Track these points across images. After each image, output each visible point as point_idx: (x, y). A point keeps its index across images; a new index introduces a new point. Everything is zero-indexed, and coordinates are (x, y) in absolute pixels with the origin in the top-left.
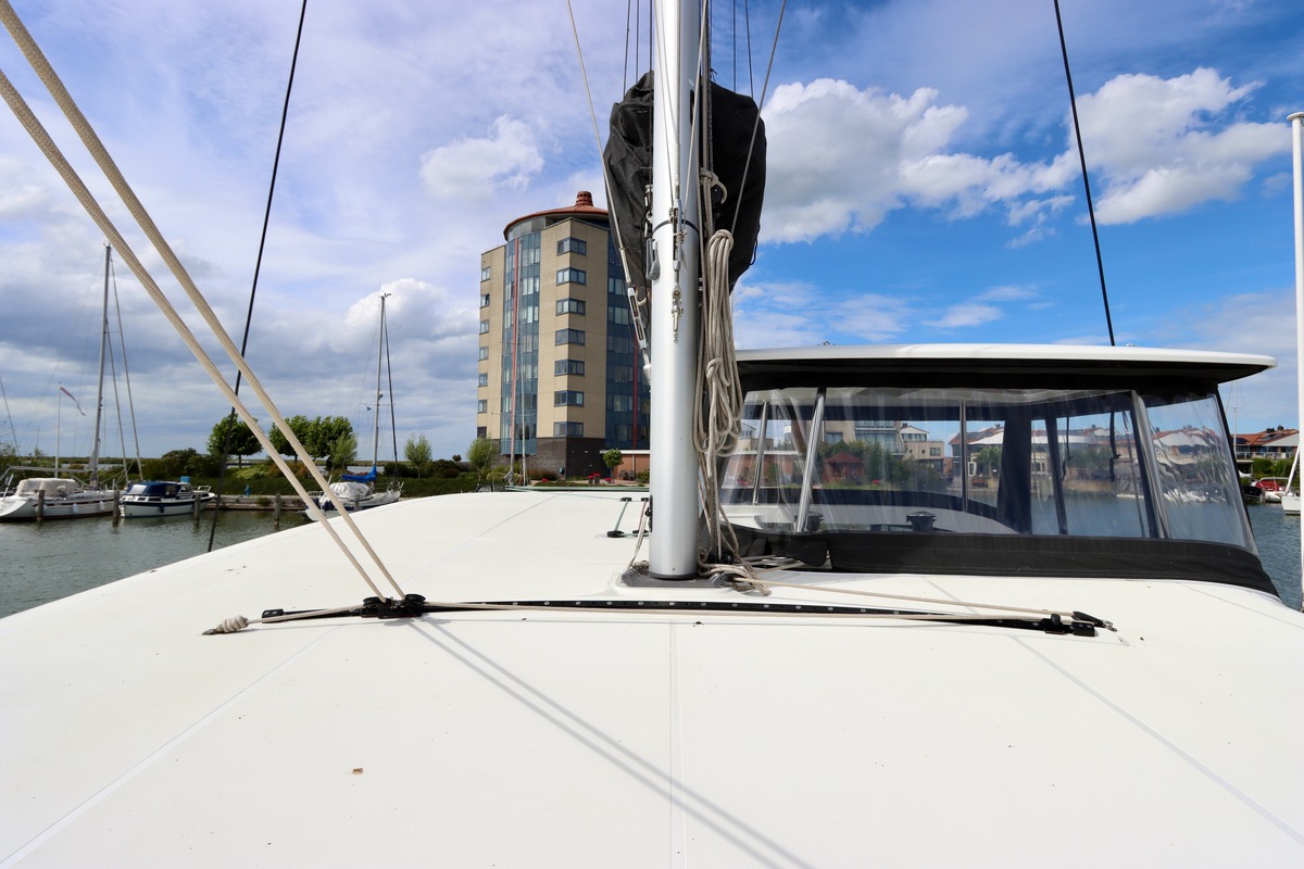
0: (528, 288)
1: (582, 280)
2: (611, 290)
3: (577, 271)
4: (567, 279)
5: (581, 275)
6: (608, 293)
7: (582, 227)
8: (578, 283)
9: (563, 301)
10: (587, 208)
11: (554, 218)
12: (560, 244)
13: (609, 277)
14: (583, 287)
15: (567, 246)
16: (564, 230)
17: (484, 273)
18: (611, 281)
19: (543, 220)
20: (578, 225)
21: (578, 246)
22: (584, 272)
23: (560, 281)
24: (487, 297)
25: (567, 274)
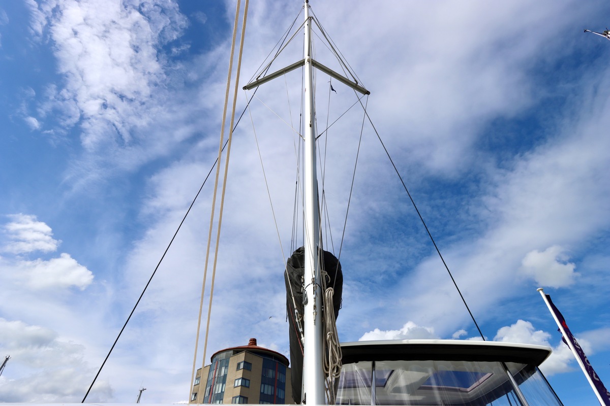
0: (218, 389)
1: (247, 385)
2: (262, 391)
3: (245, 379)
4: (240, 384)
5: (247, 382)
6: (261, 393)
7: (250, 355)
8: (245, 386)
9: (236, 397)
10: (254, 346)
11: (237, 351)
12: (239, 365)
13: (262, 383)
14: (248, 389)
15: (242, 366)
16: (242, 357)
17: (197, 381)
18: (263, 385)
19: (231, 352)
20: (249, 354)
21: (247, 366)
22: (249, 380)
23: (236, 385)
24: (196, 395)
25: (240, 381)
